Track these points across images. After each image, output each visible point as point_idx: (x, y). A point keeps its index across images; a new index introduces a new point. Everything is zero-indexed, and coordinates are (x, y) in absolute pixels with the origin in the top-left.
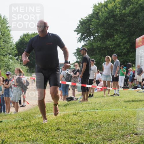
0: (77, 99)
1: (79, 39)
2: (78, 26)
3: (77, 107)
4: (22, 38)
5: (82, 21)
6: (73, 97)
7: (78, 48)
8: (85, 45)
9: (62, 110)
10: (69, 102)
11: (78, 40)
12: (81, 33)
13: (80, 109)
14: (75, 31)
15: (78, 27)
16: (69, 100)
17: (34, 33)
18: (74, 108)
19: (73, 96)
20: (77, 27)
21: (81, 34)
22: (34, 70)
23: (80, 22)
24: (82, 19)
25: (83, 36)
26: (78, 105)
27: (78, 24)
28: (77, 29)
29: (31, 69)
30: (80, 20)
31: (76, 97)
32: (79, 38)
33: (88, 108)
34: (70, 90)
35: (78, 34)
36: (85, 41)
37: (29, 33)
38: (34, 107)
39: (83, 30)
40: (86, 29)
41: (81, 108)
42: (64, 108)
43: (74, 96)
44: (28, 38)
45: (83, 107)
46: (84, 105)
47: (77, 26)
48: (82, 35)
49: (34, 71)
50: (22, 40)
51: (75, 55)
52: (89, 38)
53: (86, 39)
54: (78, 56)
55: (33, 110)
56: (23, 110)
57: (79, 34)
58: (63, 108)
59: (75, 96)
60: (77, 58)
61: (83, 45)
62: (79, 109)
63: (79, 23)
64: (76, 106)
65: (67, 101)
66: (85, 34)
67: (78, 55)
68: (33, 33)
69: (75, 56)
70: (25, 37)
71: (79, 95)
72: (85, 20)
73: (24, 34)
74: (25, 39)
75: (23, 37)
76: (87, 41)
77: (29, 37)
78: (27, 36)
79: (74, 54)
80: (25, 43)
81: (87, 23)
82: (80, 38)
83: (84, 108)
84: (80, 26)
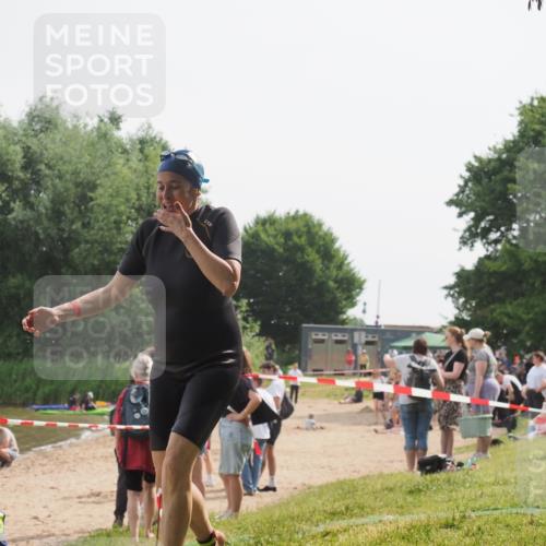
0: (460, 464)
1: (467, 234)
2: (462, 183)
3: (460, 496)
4: (250, 232)
5: (476, 164)
6: (442, 456)
7: (463, 270)
8: (488, 257)
9: (402, 507)
10: (428, 477)
11: (462, 238)
12: (476, 211)
13: (472, 504)
14: (451, 203)
15: (462, 190)
16: (428, 468)
17: (297, 211)
18: (450, 500)
19: (444, 452)
20: (457, 190)
21: (472, 215)
22: (297, 352)
23: (470, 168)
24: (475, 157)
25: (483, 224)
26: (462, 489)
27: (461, 177)
28: (457, 195)
29: (284, 351)
30: (470, 163)
31: (457, 458)
32: (465, 231)
33: (502, 501)
34: (431, 428)
35: (460, 215)
36: (489, 244)
37: (277, 214)
38: (296, 492)
39: (484, 201)
40: (492, 196)
41: (475, 500)
42: (410, 499)
43: (450, 455)
44: (274, 233)
45: (481, 496)
46: (485, 490)
47: (459, 186)
48: (477, 220)
49: (293, 355)
50: (251, 240)
51: (452, 296)
52: (503, 229)
53: (493, 236)
54: (462, 300)
55: (292, 504)
56: (255, 505)
57: (465, 216)
58: (405, 499)
59: (454, 451)
60: (458, 308)
61: (482, 255)
62: (466, 506)
63: (467, 175)
64: (454, 493)
65: (419, 473)
66: (488, 215)
67: (460, 294)
68: (292, 213)
69: (450, 299)
70: (260, 228)
71: (467, 447)
72: (490, 161)
73: (258, 217)
74: (263, 236)
75: (254, 229)
76: (496, 242)
77: (276, 230)
78: (267, 226)
79: (446, 292)
80: (263, 252)
81: (495, 172)
82: (469, 229)
83: (486, 501)
84: (470, 184)
